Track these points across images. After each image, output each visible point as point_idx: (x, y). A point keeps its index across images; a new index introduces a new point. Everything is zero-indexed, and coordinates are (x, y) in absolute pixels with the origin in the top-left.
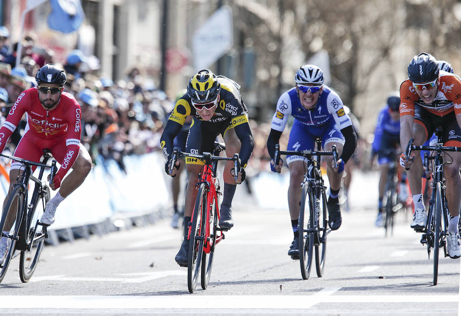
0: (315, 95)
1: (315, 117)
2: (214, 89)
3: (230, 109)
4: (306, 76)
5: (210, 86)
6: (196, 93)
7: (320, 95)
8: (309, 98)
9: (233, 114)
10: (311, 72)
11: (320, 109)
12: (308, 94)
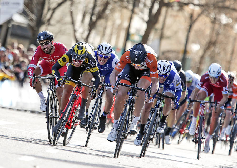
0: (106, 59)
1: (104, 67)
2: (84, 55)
3: (91, 63)
4: (103, 50)
5: (83, 53)
6: (76, 55)
7: (108, 59)
8: (102, 60)
9: (92, 66)
10: (106, 48)
11: (108, 64)
12: (103, 59)
